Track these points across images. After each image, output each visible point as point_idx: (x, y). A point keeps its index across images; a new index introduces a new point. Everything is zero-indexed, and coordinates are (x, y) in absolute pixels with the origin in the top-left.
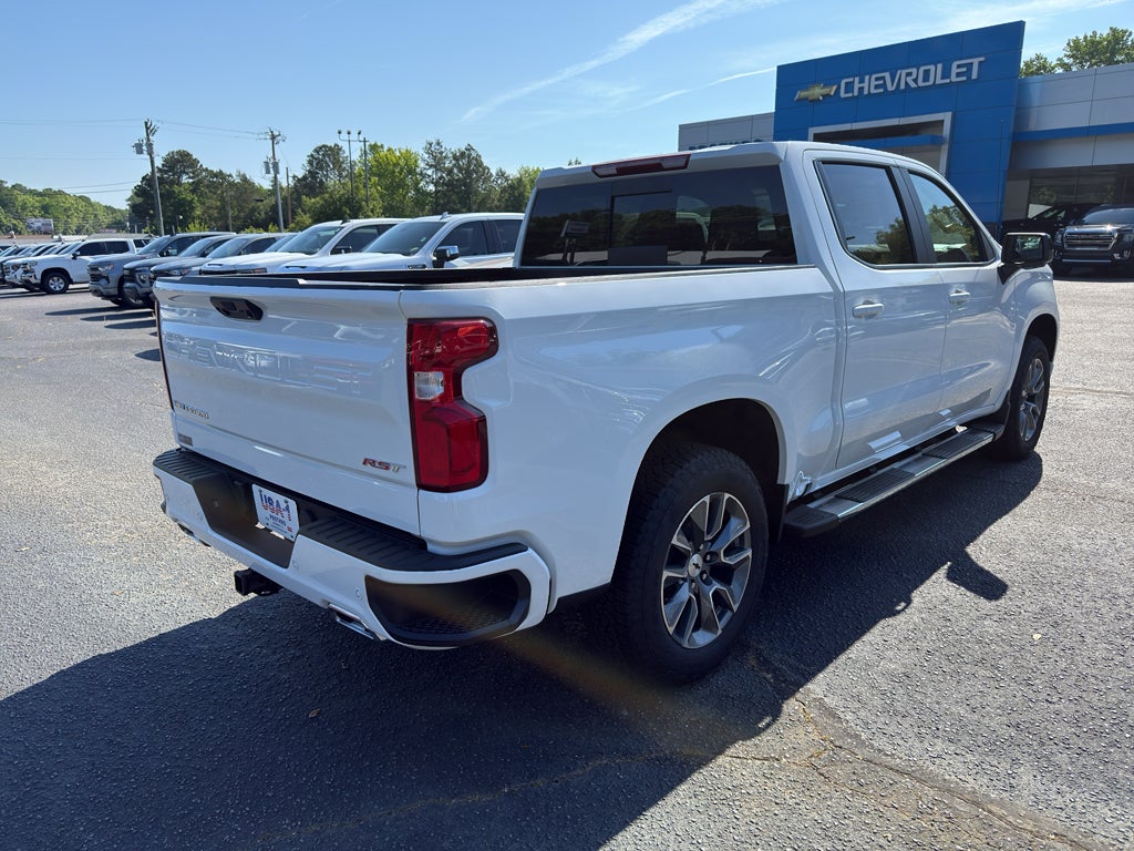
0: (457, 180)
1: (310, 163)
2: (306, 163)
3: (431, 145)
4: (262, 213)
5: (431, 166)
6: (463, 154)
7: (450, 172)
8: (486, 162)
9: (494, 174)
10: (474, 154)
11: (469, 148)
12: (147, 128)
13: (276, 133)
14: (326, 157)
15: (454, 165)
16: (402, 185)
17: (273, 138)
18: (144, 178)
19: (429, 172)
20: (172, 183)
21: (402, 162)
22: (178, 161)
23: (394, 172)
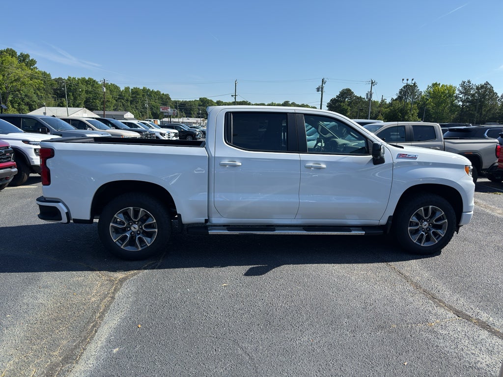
0: (476, 100)
1: (400, 93)
2: (398, 93)
3: (464, 83)
4: (374, 115)
5: (462, 93)
6: (482, 87)
7: (473, 95)
8: (495, 90)
9: (500, 96)
10: (489, 86)
11: (487, 83)
12: (323, 82)
13: (373, 81)
14: (409, 90)
15: (476, 92)
16: (444, 101)
17: (372, 83)
18: (331, 100)
19: (461, 96)
20: (341, 102)
21: (447, 92)
22: (345, 93)
23: (441, 96)
